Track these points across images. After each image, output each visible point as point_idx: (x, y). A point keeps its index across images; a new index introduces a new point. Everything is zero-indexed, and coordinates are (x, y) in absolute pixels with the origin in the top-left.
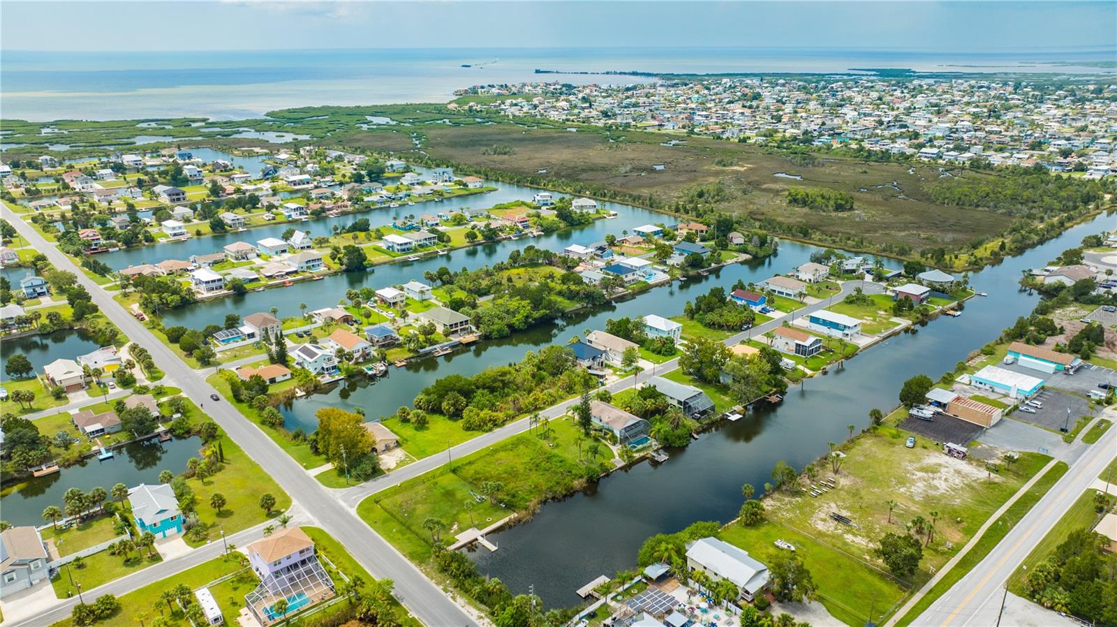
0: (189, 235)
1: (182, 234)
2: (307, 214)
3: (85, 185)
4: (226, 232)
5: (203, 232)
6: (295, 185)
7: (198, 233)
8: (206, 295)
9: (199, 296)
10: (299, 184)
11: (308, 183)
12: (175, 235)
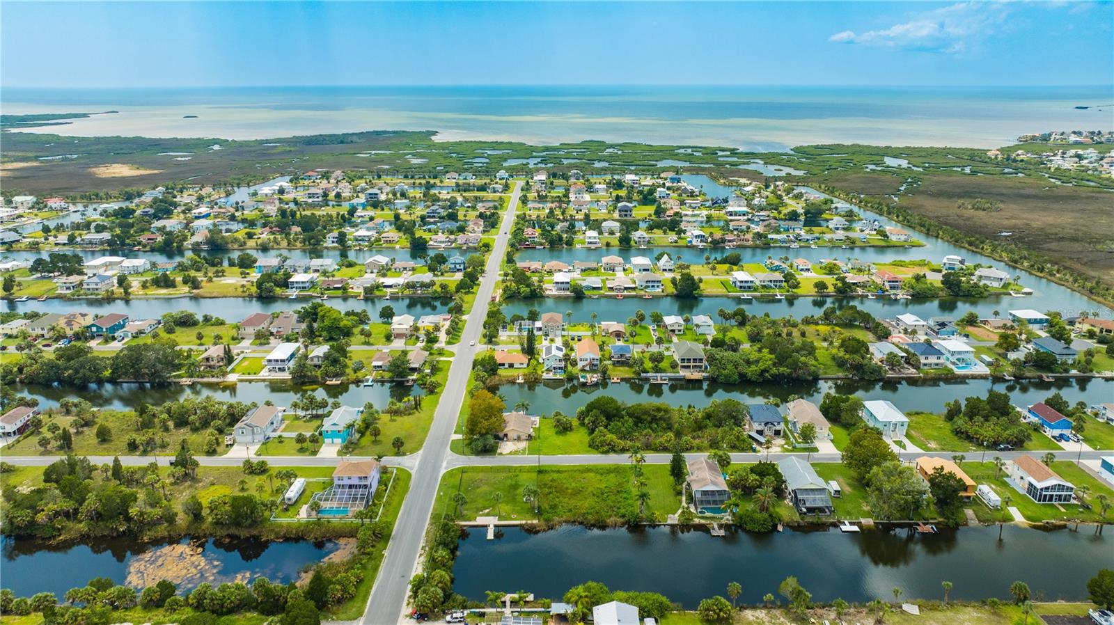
0: (599, 245)
1: (595, 243)
2: (707, 242)
3: (578, 196)
4: (630, 247)
5: (612, 244)
6: (731, 215)
7: (608, 245)
8: (554, 292)
9: (547, 293)
10: (736, 215)
11: (744, 215)
12: (591, 243)
